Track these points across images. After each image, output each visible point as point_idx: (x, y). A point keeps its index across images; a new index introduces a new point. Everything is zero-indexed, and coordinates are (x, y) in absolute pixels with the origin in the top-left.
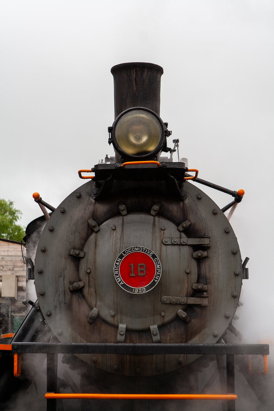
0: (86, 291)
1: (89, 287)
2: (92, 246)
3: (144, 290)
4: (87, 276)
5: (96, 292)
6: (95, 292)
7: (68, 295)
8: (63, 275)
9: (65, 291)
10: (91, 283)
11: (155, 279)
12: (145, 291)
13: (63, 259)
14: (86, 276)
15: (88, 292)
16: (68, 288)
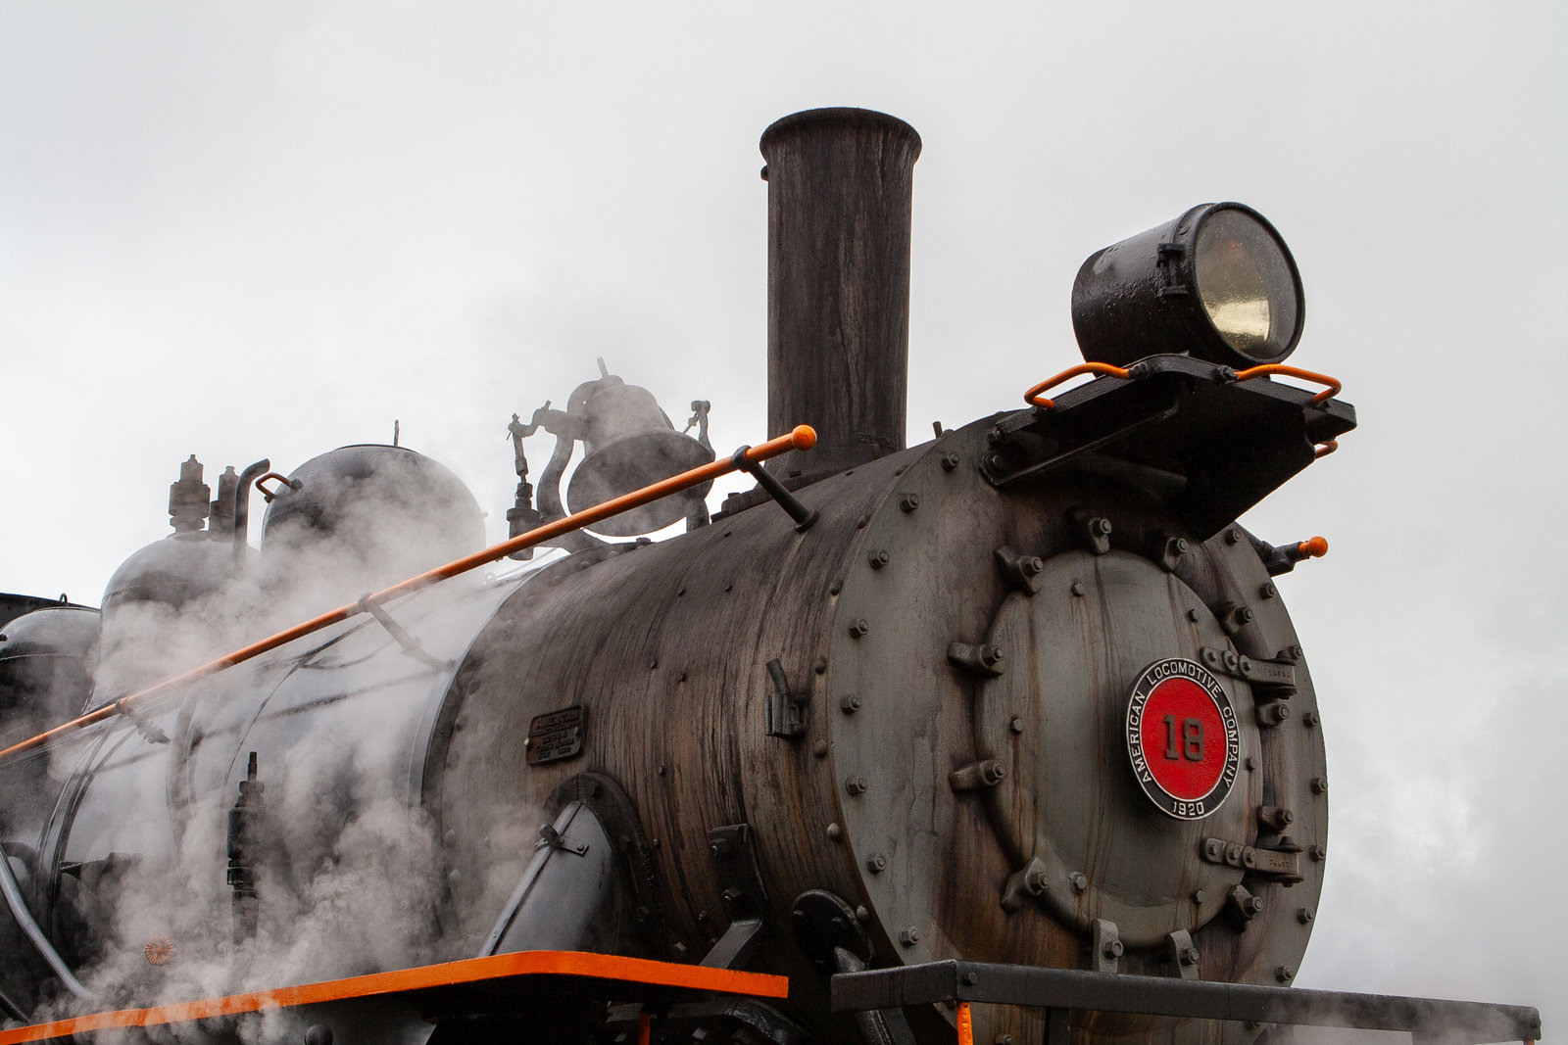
0: (1006, 794)
1: (1016, 783)
2: (1023, 641)
3: (1200, 810)
4: (1011, 742)
5: (1035, 802)
6: (1032, 802)
7: (947, 803)
8: (928, 729)
9: (935, 788)
10: (1021, 767)
11: (1226, 774)
12: (1203, 812)
13: (929, 673)
14: (1007, 743)
15: (1014, 799)
16: (946, 778)
